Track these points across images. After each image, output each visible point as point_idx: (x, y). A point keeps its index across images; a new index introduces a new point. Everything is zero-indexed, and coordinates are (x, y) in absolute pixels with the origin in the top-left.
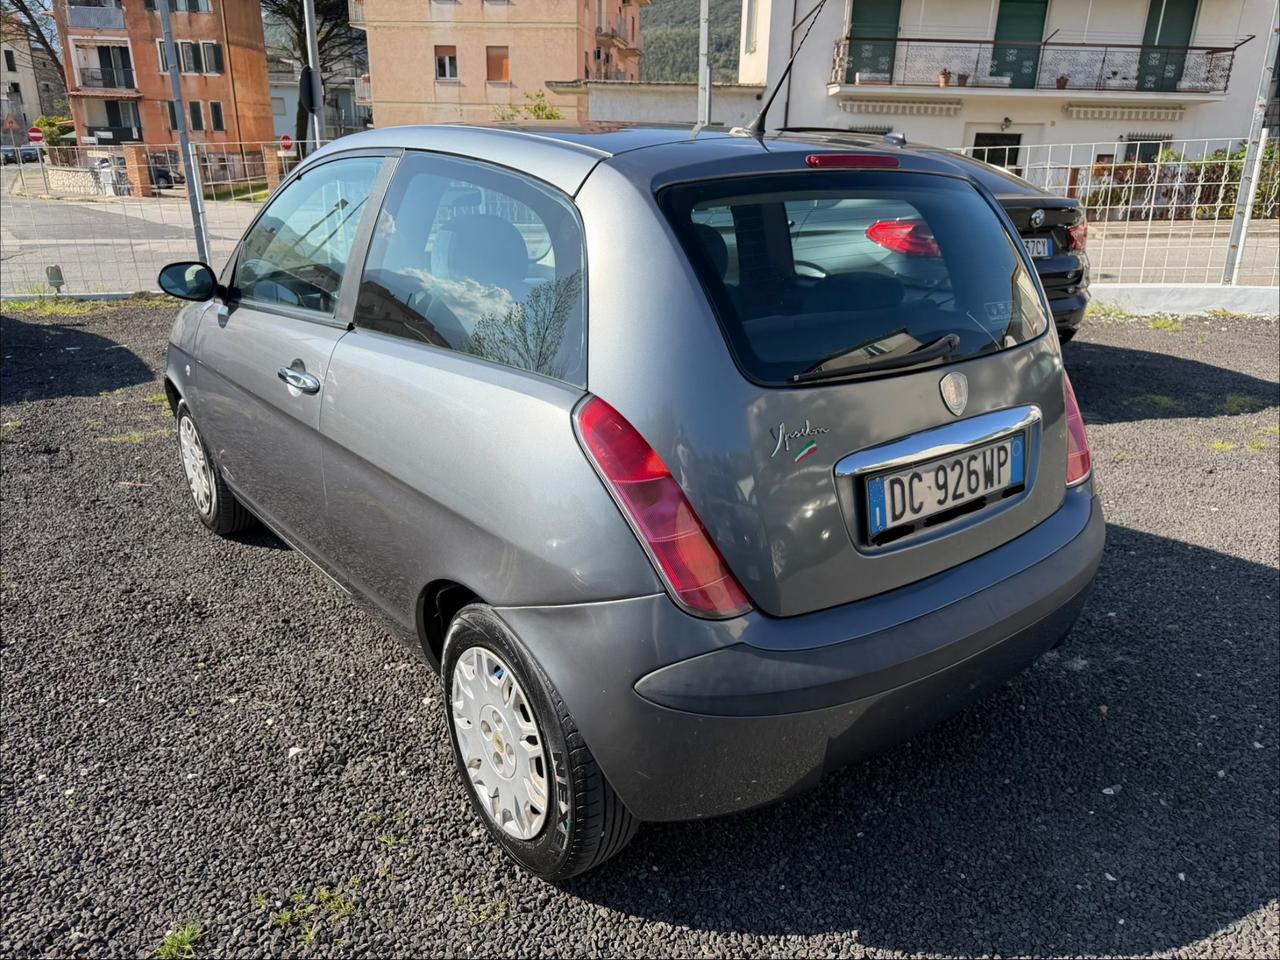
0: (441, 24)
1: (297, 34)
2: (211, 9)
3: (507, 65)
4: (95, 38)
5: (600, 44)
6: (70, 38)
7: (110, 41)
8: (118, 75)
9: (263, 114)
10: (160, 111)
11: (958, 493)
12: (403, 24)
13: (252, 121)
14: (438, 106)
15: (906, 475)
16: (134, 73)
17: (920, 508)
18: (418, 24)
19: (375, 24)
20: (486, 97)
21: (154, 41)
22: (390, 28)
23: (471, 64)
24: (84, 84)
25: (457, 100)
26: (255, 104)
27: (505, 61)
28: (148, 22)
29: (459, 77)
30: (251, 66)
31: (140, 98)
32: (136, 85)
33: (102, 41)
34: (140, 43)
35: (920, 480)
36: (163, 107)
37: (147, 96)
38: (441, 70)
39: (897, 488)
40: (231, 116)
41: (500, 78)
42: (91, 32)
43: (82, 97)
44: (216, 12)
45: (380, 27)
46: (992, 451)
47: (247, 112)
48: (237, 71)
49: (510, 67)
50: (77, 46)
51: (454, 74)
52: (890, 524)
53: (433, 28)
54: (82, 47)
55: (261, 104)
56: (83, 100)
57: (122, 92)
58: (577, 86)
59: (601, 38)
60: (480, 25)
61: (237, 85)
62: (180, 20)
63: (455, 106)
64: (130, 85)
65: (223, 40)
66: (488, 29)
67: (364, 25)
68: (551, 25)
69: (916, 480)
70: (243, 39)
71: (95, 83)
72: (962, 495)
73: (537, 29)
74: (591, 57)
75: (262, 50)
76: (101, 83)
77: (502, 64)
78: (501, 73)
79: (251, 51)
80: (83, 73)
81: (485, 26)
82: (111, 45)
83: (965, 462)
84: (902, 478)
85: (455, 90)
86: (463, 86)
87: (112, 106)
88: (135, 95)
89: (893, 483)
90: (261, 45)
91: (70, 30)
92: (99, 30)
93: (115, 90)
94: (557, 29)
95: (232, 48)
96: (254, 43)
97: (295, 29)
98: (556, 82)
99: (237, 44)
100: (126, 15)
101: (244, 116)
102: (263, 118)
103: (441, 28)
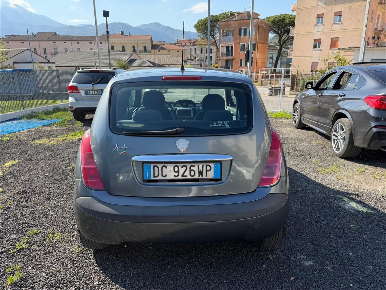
0: (318, 33)
1: (279, 39)
2: (255, 34)
3: (338, 43)
4: (226, 44)
5: (375, 34)
6: (221, 44)
7: (229, 45)
8: (230, 53)
9: (264, 61)
10: (238, 62)
11: (184, 175)
12: (305, 34)
13: (261, 63)
14: (313, 57)
15: (160, 165)
16: (233, 52)
17: (165, 176)
18: (309, 33)
19: (297, 34)
20: (329, 53)
21: (239, 44)
22: (301, 35)
23: (326, 44)
24: (222, 56)
25: (319, 55)
26: (262, 59)
27: (337, 42)
28: (239, 39)
29: (321, 48)
30: (263, 49)
31: (233, 59)
32: (233, 56)
33: (228, 45)
34: (236, 45)
35: (166, 168)
36: (239, 61)
37: (236, 58)
38: (315, 47)
39: (156, 169)
40: (255, 62)
41: (335, 48)
42: (225, 43)
43: (220, 59)
44: (256, 35)
45: (298, 35)
46: (203, 166)
47: (260, 61)
48: (259, 50)
49: (338, 44)
50: (222, 47)
51: (319, 47)
52: (152, 178)
53: (315, 34)
54: (223, 47)
55: (264, 59)
56: (221, 60)
57: (230, 57)
58: (350, 49)
59: (376, 32)
60: (330, 32)
61: (258, 54)
62: (246, 38)
63: (318, 57)
64: (232, 55)
65: (256, 42)
66: (333, 33)
67: (294, 35)
68: (356, 29)
69: (164, 168)
70: (262, 41)
71: (224, 55)
72: (186, 176)
73: (350, 31)
74: (371, 38)
75: (267, 44)
76: (225, 55)
77: (336, 43)
78: (335, 46)
79: (264, 44)
80: (222, 53)
81: (332, 31)
82: (229, 46)
83: (188, 167)
84: (158, 166)
85: (319, 52)
86: (322, 51)
87: (227, 61)
88: (233, 58)
89: (154, 167)
90: (267, 43)
91: (221, 43)
92: (227, 42)
93: (228, 57)
94: (358, 30)
95: (258, 44)
96: (265, 42)
97: (279, 37)
98: (342, 48)
99: (260, 43)
100: (234, 38)
101: (258, 62)
102: (264, 62)
103: (317, 34)
